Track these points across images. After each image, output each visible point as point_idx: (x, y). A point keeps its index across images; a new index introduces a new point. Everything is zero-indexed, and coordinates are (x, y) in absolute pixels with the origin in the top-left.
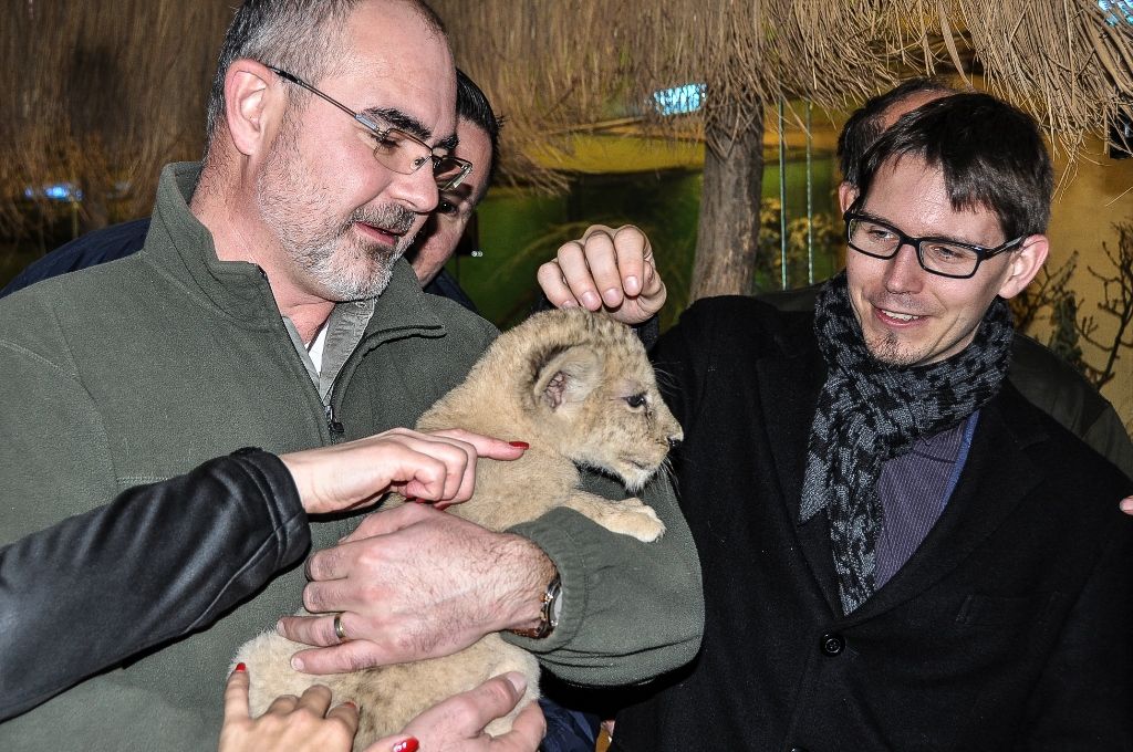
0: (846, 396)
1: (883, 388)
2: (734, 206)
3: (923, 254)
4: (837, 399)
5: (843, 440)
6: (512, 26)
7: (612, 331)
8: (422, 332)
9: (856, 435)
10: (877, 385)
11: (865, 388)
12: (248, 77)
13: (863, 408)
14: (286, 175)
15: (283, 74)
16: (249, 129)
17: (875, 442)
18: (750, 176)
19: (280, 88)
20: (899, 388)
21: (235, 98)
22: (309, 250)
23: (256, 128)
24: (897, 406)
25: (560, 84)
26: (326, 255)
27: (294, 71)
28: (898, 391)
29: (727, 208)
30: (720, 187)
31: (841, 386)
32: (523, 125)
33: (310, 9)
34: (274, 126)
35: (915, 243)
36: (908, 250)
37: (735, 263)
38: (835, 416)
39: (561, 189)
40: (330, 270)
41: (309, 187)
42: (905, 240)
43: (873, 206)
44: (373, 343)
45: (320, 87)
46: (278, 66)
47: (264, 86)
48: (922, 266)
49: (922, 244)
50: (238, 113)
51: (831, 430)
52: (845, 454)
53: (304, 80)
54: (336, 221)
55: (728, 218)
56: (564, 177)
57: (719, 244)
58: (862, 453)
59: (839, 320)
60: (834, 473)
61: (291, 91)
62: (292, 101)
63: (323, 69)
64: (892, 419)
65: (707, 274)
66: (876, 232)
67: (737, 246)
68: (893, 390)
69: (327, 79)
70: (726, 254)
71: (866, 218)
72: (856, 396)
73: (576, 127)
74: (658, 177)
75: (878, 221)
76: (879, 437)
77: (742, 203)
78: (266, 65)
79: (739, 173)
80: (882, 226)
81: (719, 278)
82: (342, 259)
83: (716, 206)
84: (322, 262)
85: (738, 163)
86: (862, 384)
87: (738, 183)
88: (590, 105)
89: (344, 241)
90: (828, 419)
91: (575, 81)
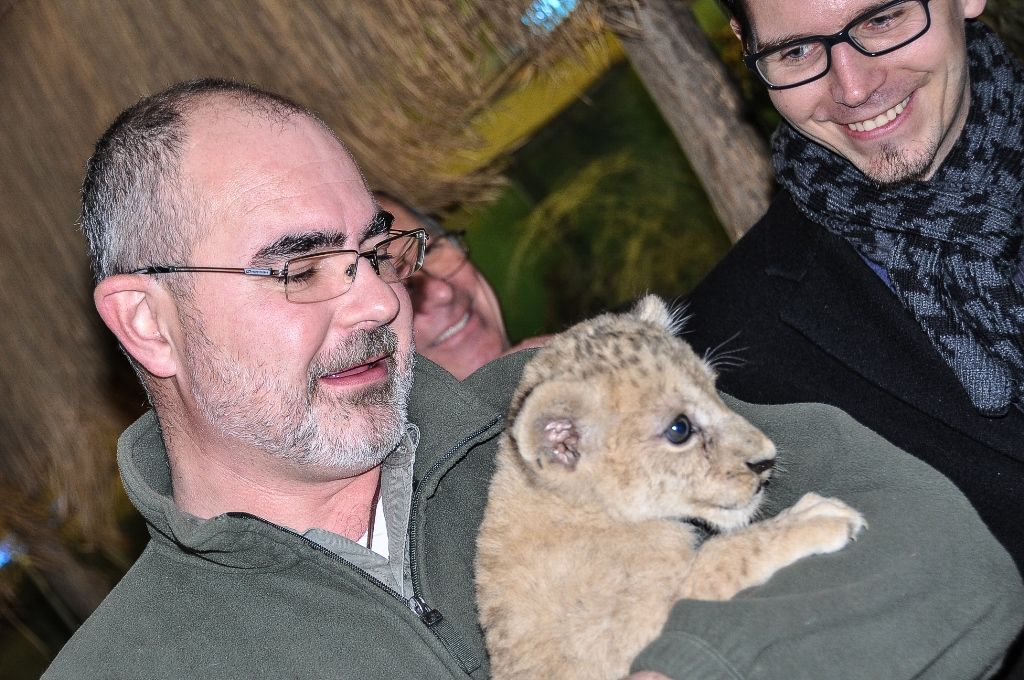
0: (919, 256)
1: (951, 213)
2: (688, 72)
3: (861, 41)
4: (916, 266)
5: (960, 296)
6: (329, 58)
7: (617, 351)
8: (478, 439)
9: (972, 280)
10: (944, 216)
11: (935, 230)
12: (121, 297)
13: (947, 249)
14: (215, 376)
15: (151, 271)
16: (156, 347)
17: (997, 267)
18: (682, 28)
19: (156, 285)
20: (966, 198)
21: (122, 326)
22: (290, 439)
23: (164, 342)
24: (984, 215)
25: (421, 82)
26: (311, 434)
27: (159, 261)
28: (968, 201)
29: (682, 80)
30: (658, 63)
31: (905, 251)
32: (412, 150)
33: (138, 184)
34: (177, 329)
35: (844, 37)
36: (841, 51)
37: (732, 130)
38: (930, 283)
39: (500, 187)
40: (327, 447)
41: (246, 374)
42: (829, 42)
43: (768, 32)
44: (429, 489)
45: (195, 262)
46: (141, 266)
47: (143, 295)
48: (869, 55)
49: (851, 33)
50: (135, 338)
51: (938, 299)
52: (975, 308)
53: (174, 264)
54: (297, 391)
55: (691, 89)
56: (492, 171)
57: (701, 121)
58: (996, 293)
59: (839, 185)
60: (983, 338)
61: (169, 284)
62: (177, 294)
63: (186, 241)
64: (991, 233)
65: (712, 161)
66: (789, 54)
67: (721, 110)
68: (963, 206)
69: (197, 249)
70: (715, 128)
71: (769, 50)
72: (928, 244)
73: (466, 111)
74: (587, 101)
75: (783, 45)
76: (995, 260)
77: (693, 62)
78: (130, 273)
79: (669, 35)
80: (791, 47)
81: (728, 160)
82: (331, 427)
83: (671, 87)
84: (313, 444)
85: (660, 26)
86: (927, 228)
87: (675, 45)
88: (467, 78)
89: (318, 410)
90: (927, 293)
91: (433, 65)
